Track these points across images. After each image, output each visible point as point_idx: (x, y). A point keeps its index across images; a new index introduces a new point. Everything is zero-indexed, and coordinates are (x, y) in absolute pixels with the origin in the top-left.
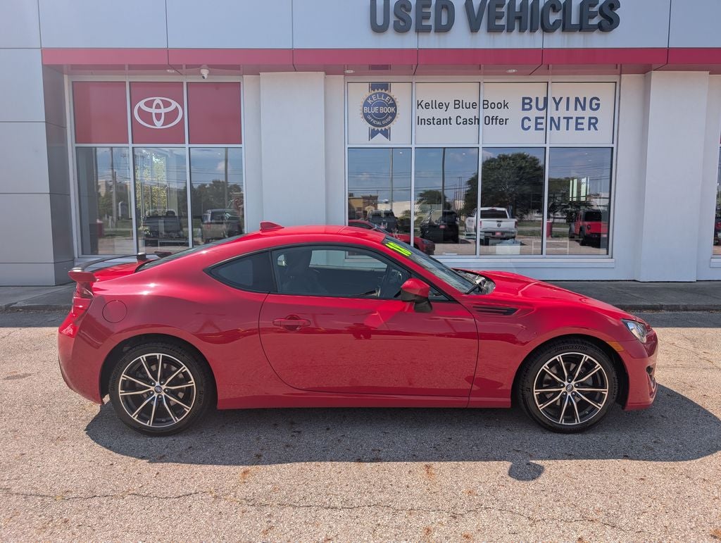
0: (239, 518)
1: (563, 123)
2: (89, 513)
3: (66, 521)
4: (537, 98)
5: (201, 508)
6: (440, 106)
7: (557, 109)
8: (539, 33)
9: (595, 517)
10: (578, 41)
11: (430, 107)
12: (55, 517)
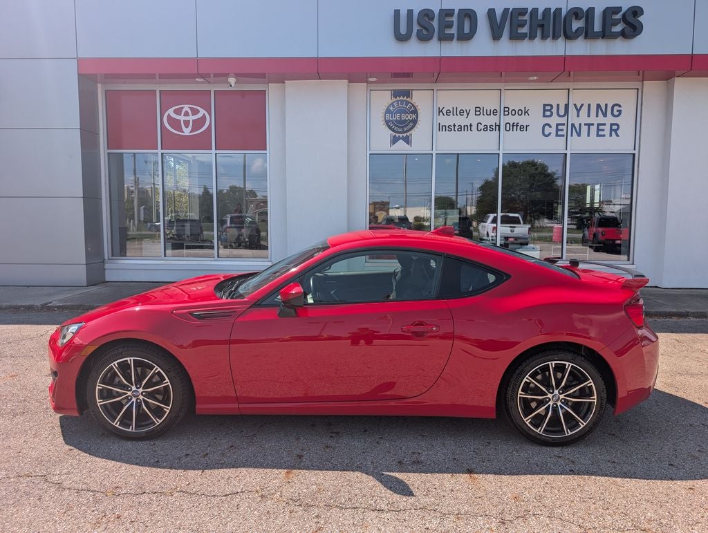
0: (287, 518)
1: (584, 129)
2: (140, 510)
3: (119, 517)
4: (558, 105)
5: (250, 507)
6: (461, 112)
7: (578, 116)
8: (561, 41)
9: (647, 526)
10: (600, 48)
11: (451, 114)
12: (108, 513)
